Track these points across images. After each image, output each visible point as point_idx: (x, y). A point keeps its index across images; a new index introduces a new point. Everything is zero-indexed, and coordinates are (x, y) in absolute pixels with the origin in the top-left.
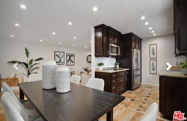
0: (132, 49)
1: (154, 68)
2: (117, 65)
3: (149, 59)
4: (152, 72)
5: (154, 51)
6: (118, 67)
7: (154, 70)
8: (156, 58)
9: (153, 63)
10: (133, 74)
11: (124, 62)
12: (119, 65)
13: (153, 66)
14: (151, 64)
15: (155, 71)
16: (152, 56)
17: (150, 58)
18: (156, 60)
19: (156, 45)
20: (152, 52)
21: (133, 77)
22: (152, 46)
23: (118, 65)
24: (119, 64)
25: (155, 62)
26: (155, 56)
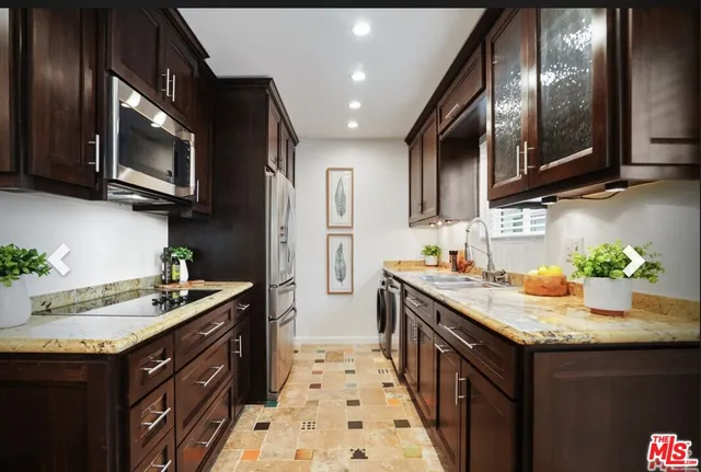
0: (268, 174)
1: (345, 267)
2: (176, 261)
3: (324, 232)
4: (336, 286)
5: (343, 196)
6: (182, 272)
7: (341, 280)
8: (351, 227)
9: (340, 249)
10: (272, 311)
11: (218, 241)
12: (188, 262)
13: (340, 260)
14: (333, 256)
15: (347, 280)
16: (336, 219)
17: (328, 227)
18: (351, 236)
19: (349, 172)
20: (336, 201)
21: (273, 329)
22: (334, 176)
23: (183, 262)
24: (190, 256)
25: (346, 242)
26: (345, 220)
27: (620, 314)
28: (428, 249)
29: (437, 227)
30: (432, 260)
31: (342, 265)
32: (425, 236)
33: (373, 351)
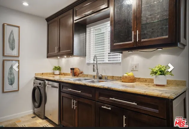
1: (14, 78)
4: (8, 88)
5: (14, 40)
7: (11, 84)
8: (18, 56)
9: (11, 68)
13: (11, 73)
14: (7, 71)
15: (15, 85)
16: (9, 52)
17: (4, 56)
18: (18, 60)
19: (17, 29)
20: (9, 42)
26: (15, 53)
27: (163, 86)
28: (56, 68)
29: (58, 59)
30: (57, 72)
31: (12, 76)
32: (54, 62)
33: (33, 117)
